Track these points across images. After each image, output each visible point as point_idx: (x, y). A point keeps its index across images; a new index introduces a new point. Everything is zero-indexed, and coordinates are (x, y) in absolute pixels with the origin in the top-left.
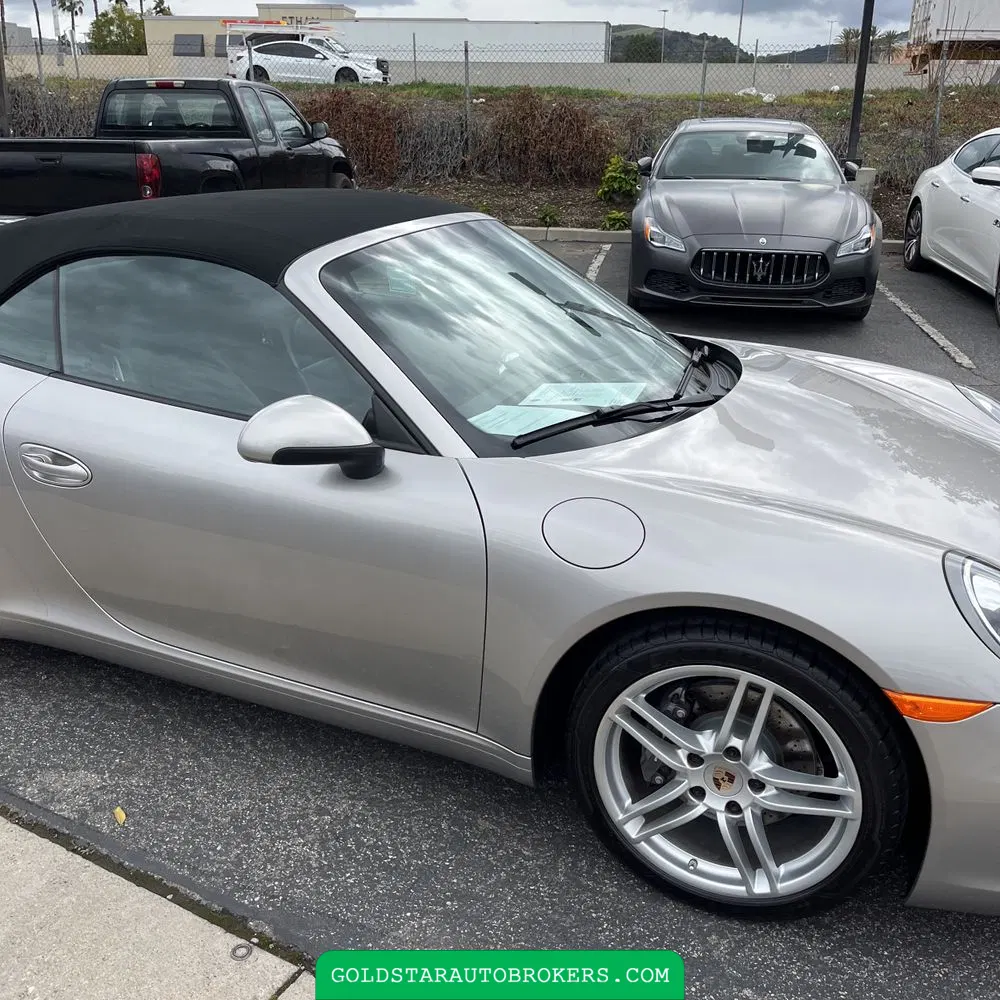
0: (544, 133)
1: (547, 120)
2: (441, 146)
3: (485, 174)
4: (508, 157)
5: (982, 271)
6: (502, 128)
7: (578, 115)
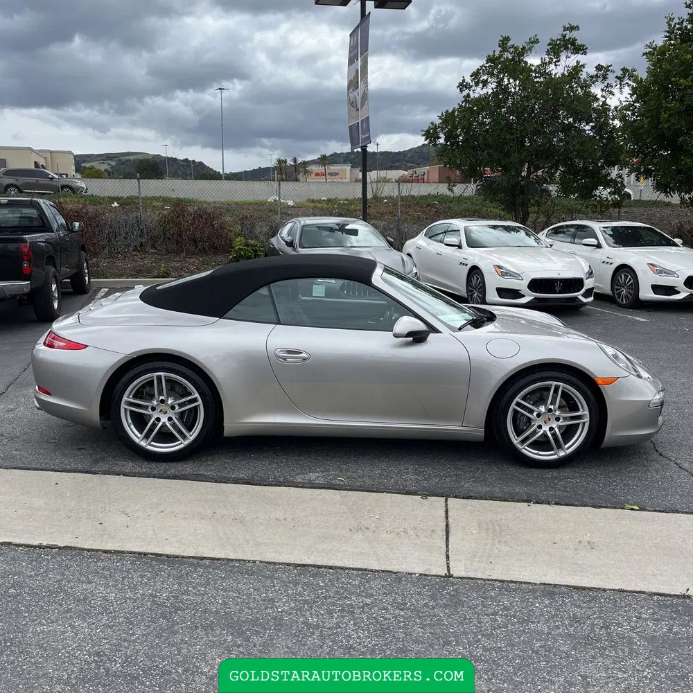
0: (191, 225)
1: (192, 218)
2: (126, 234)
3: (156, 249)
5: (457, 286)
6: (165, 222)
7: (210, 215)
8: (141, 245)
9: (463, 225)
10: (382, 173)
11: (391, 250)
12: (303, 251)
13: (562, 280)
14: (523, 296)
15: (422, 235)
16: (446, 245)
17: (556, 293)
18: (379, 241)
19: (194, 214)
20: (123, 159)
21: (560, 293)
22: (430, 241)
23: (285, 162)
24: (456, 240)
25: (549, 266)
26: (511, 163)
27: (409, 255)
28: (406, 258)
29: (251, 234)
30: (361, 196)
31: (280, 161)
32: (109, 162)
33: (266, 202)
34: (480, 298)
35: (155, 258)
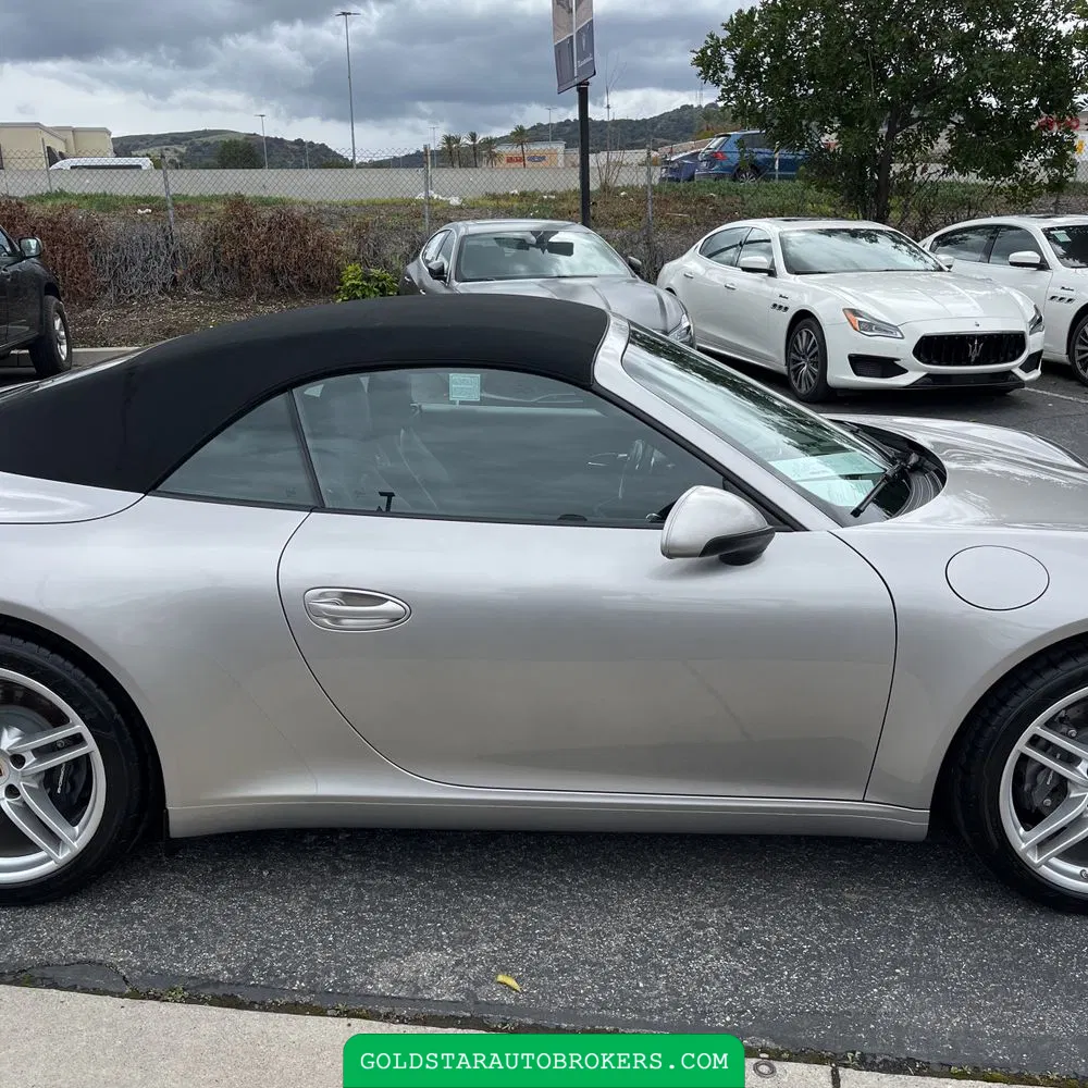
0: (265, 242)
1: (265, 229)
2: (146, 261)
3: (201, 289)
4: (226, 270)
5: (765, 352)
6: (216, 238)
7: (298, 223)
8: (175, 282)
9: (777, 230)
10: (615, 156)
11: (637, 281)
12: (461, 288)
13: (983, 338)
14: (903, 371)
15: (694, 251)
16: (744, 269)
17: (969, 364)
18: (611, 265)
19: (270, 222)
20: (198, 142)
21: (977, 363)
22: (711, 263)
23: (458, 141)
24: (765, 260)
25: (955, 307)
26: (862, 109)
27: (670, 290)
28: (666, 297)
29: (376, 258)
30: (579, 187)
31: (448, 139)
32: (176, 147)
33: (412, 200)
34: (814, 377)
35: (200, 306)
